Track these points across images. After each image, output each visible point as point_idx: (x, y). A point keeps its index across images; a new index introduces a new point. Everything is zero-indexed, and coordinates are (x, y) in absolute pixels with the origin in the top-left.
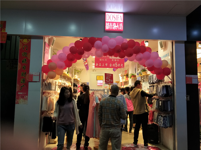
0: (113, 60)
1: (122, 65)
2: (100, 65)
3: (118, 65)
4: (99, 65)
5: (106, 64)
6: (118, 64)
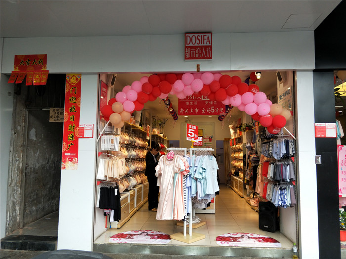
0: (207, 103)
1: (221, 109)
2: (187, 112)
3: (215, 110)
5: (197, 110)
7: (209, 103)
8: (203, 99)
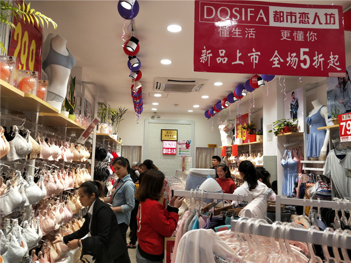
0: (285, 35)
1: (333, 59)
2: (222, 60)
3: (312, 61)
4: (219, 60)
5: (255, 56)
6: (311, 55)
7: (292, 37)
8: (272, 23)
